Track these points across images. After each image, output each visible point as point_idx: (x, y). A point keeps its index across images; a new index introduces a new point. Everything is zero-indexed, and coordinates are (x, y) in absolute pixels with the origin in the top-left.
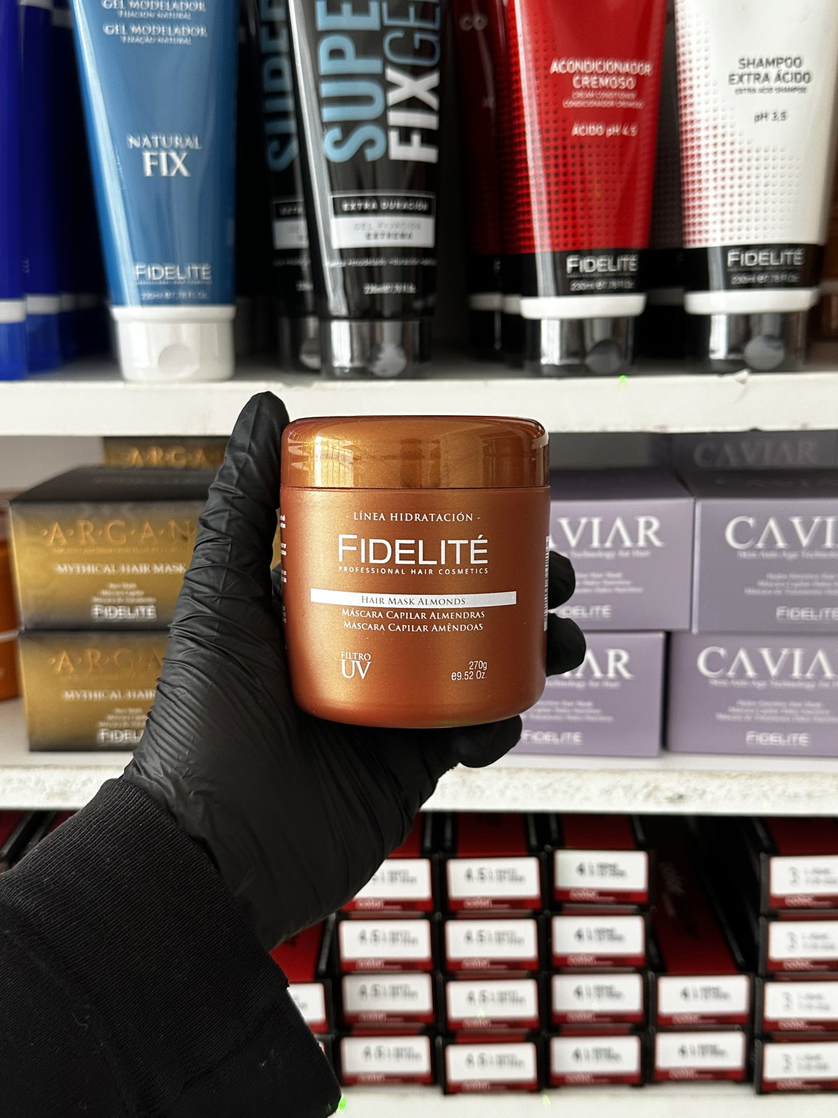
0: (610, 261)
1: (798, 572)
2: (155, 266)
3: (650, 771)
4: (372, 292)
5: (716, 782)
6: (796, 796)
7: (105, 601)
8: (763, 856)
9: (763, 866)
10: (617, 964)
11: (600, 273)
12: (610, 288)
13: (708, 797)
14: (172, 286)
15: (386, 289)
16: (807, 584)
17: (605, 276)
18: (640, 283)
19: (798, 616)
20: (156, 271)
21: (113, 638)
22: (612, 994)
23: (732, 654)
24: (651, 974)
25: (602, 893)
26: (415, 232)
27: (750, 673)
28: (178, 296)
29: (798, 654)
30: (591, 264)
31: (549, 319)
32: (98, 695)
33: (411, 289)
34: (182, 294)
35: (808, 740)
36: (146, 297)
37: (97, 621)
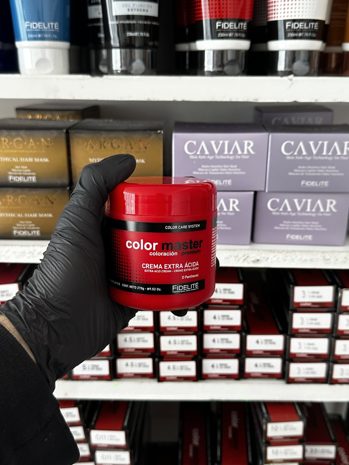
0: (235, 24)
1: (311, 165)
2: (34, 23)
3: (246, 250)
4: (130, 35)
5: (273, 254)
6: (306, 260)
7: (14, 174)
8: (291, 286)
9: (291, 290)
10: (230, 329)
11: (230, 29)
12: (235, 36)
13: (269, 261)
14: (41, 32)
15: (136, 34)
16: (315, 171)
17: (233, 31)
18: (248, 35)
19: (310, 184)
20: (35, 25)
21: (19, 190)
22: (228, 341)
23: (282, 201)
24: (244, 334)
25: (225, 301)
26: (149, 9)
27: (289, 209)
28: (44, 36)
29: (309, 201)
30: (226, 25)
31: (208, 50)
32: (12, 215)
33: (148, 35)
34: (46, 36)
35: (312, 237)
36: (30, 36)
37: (11, 182)
